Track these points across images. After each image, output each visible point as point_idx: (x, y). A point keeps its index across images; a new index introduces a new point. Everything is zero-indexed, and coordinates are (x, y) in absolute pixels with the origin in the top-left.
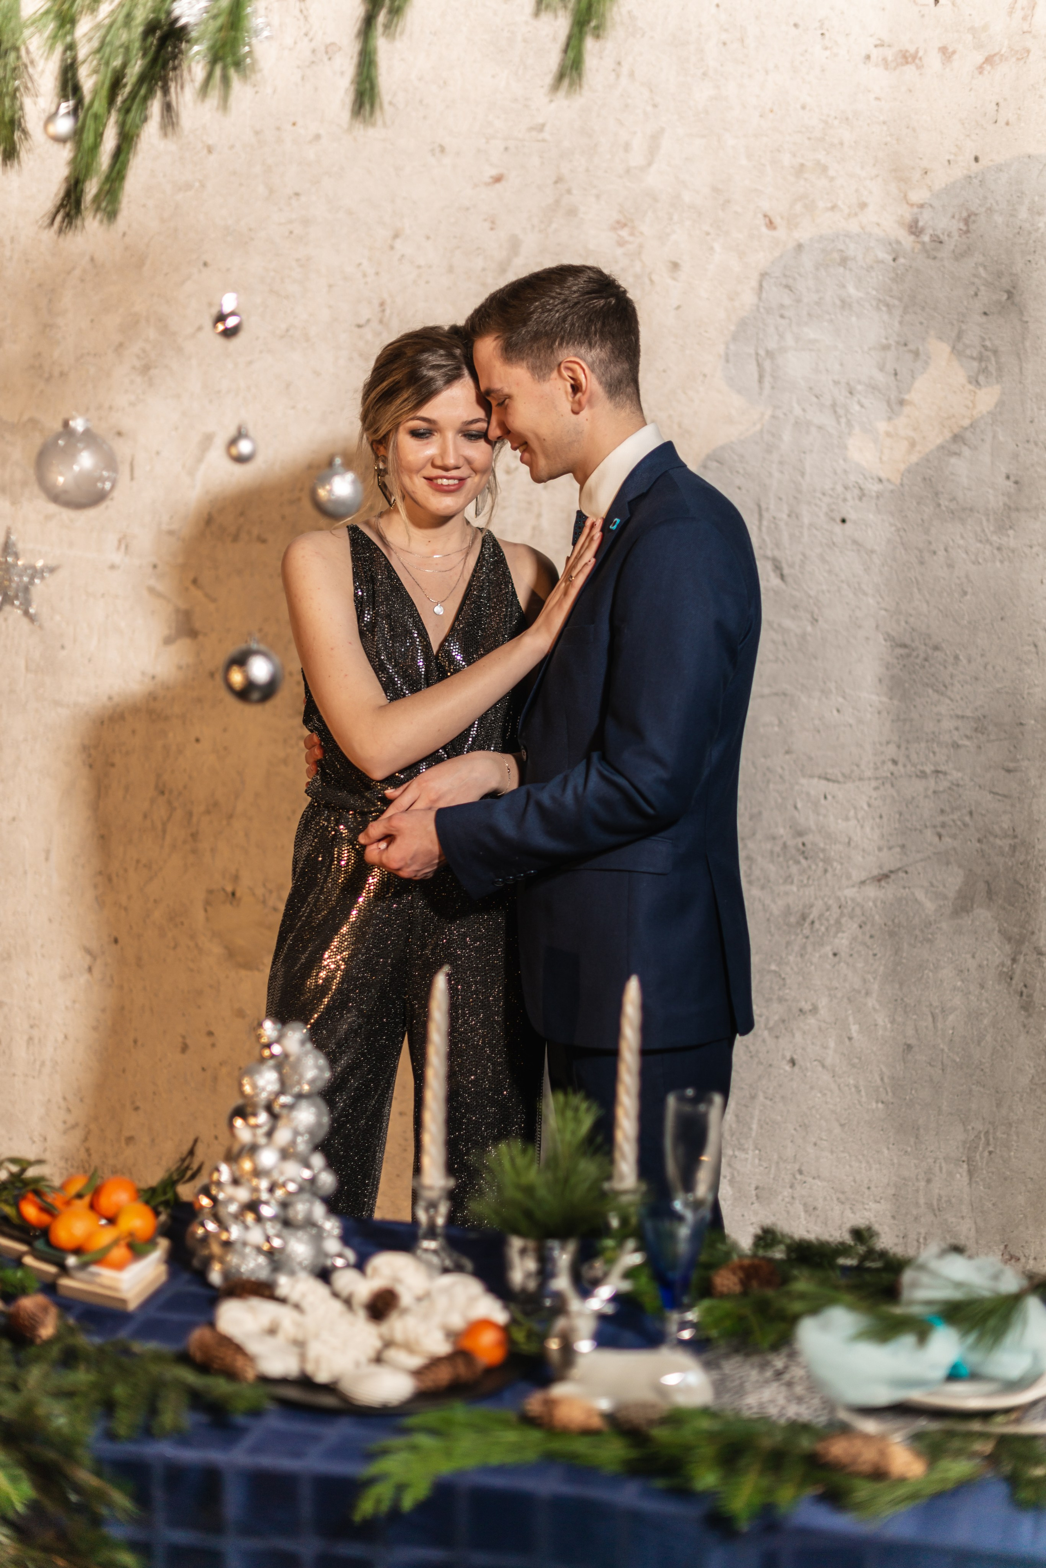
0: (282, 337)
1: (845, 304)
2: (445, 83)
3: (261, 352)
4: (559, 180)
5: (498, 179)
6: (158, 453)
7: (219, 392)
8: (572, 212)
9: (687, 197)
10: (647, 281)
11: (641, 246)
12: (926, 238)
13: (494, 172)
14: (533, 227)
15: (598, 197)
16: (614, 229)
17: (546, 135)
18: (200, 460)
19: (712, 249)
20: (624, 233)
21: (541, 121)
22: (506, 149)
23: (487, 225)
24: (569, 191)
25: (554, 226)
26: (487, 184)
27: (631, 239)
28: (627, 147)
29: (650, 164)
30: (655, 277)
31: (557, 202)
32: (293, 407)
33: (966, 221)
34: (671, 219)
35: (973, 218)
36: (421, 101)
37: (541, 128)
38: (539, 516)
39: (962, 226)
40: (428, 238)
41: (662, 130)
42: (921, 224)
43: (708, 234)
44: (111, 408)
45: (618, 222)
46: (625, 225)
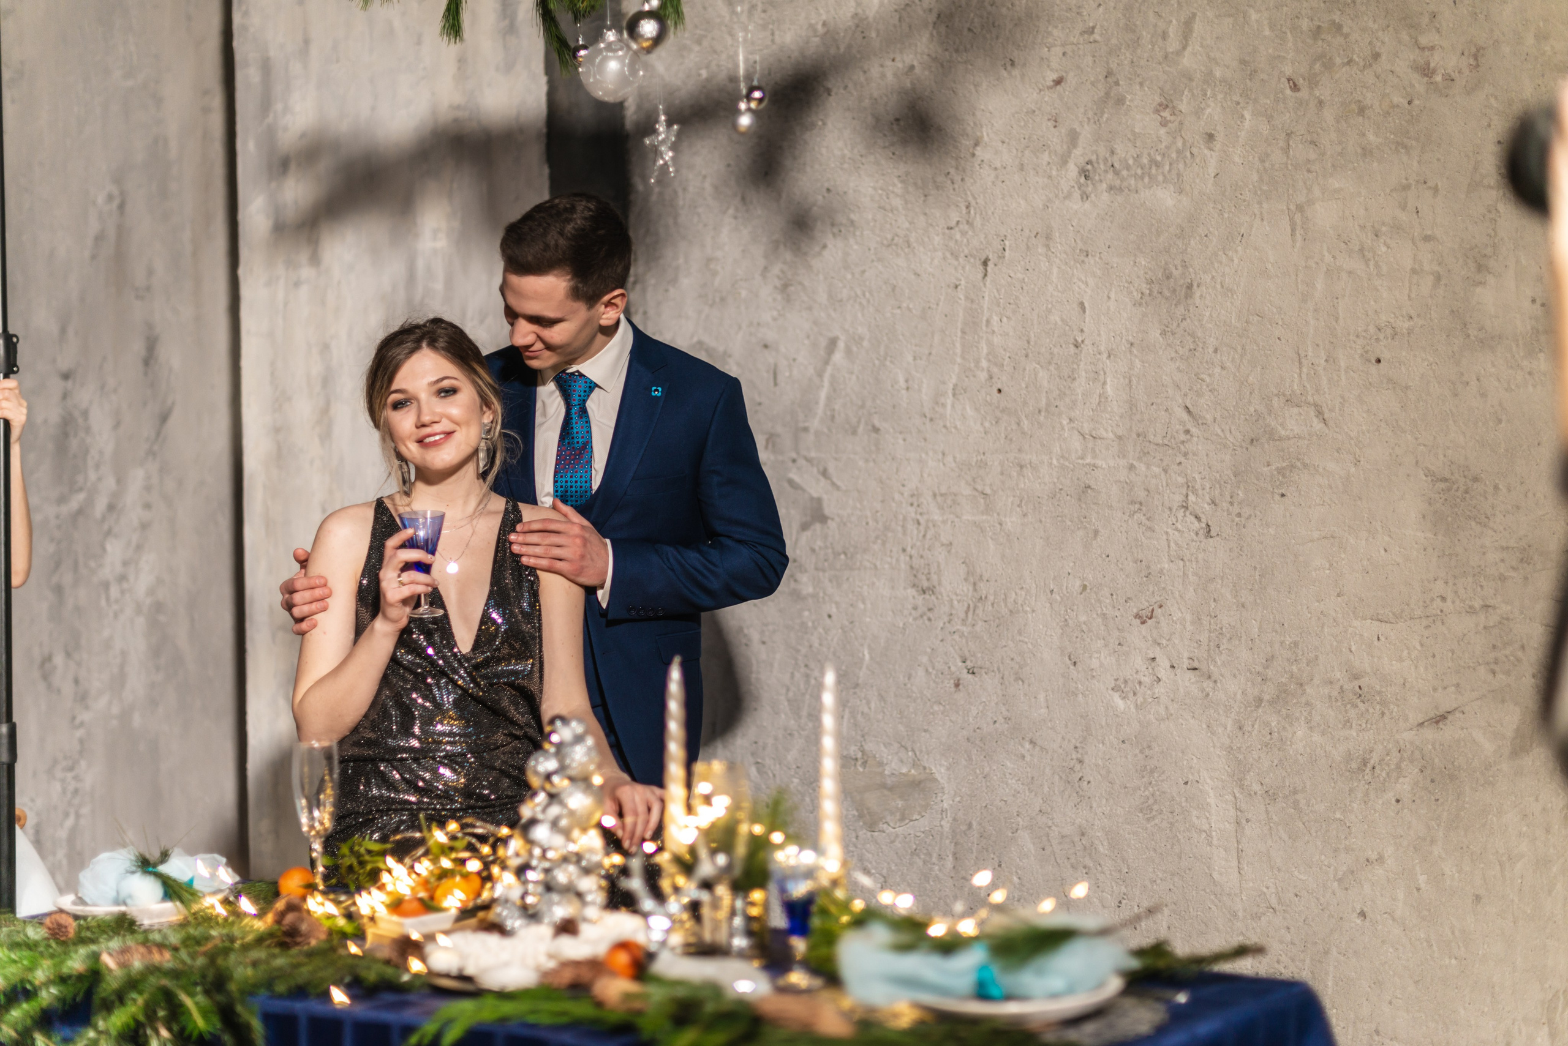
0: (889, 246)
1: (1366, 152)
2: (1012, 5)
3: (873, 261)
4: (1109, 74)
5: (1058, 82)
6: (794, 360)
7: (841, 301)
8: (1120, 101)
9: (1218, 73)
10: (1188, 154)
11: (1181, 123)
12: (1438, 78)
13: (1055, 76)
14: (1089, 119)
15: (1141, 84)
16: (1157, 111)
17: (1096, 36)
18: (827, 362)
19: (1243, 116)
20: (1166, 114)
21: (1091, 24)
22: (1064, 54)
23: (1051, 124)
24: (1117, 83)
25: (1106, 115)
26: (1049, 88)
27: (1172, 118)
28: (1165, 36)
29: (1184, 48)
30: (1195, 150)
31: (1107, 94)
32: (899, 307)
33: (1476, 57)
34: (1206, 95)
35: (1481, 51)
36: (993, 24)
37: (1091, 30)
38: (1104, 383)
39: (1472, 61)
40: (1003, 142)
41: (1194, 15)
42: (1432, 65)
43: (1238, 103)
44: (759, 324)
45: (1160, 105)
46: (1167, 106)
